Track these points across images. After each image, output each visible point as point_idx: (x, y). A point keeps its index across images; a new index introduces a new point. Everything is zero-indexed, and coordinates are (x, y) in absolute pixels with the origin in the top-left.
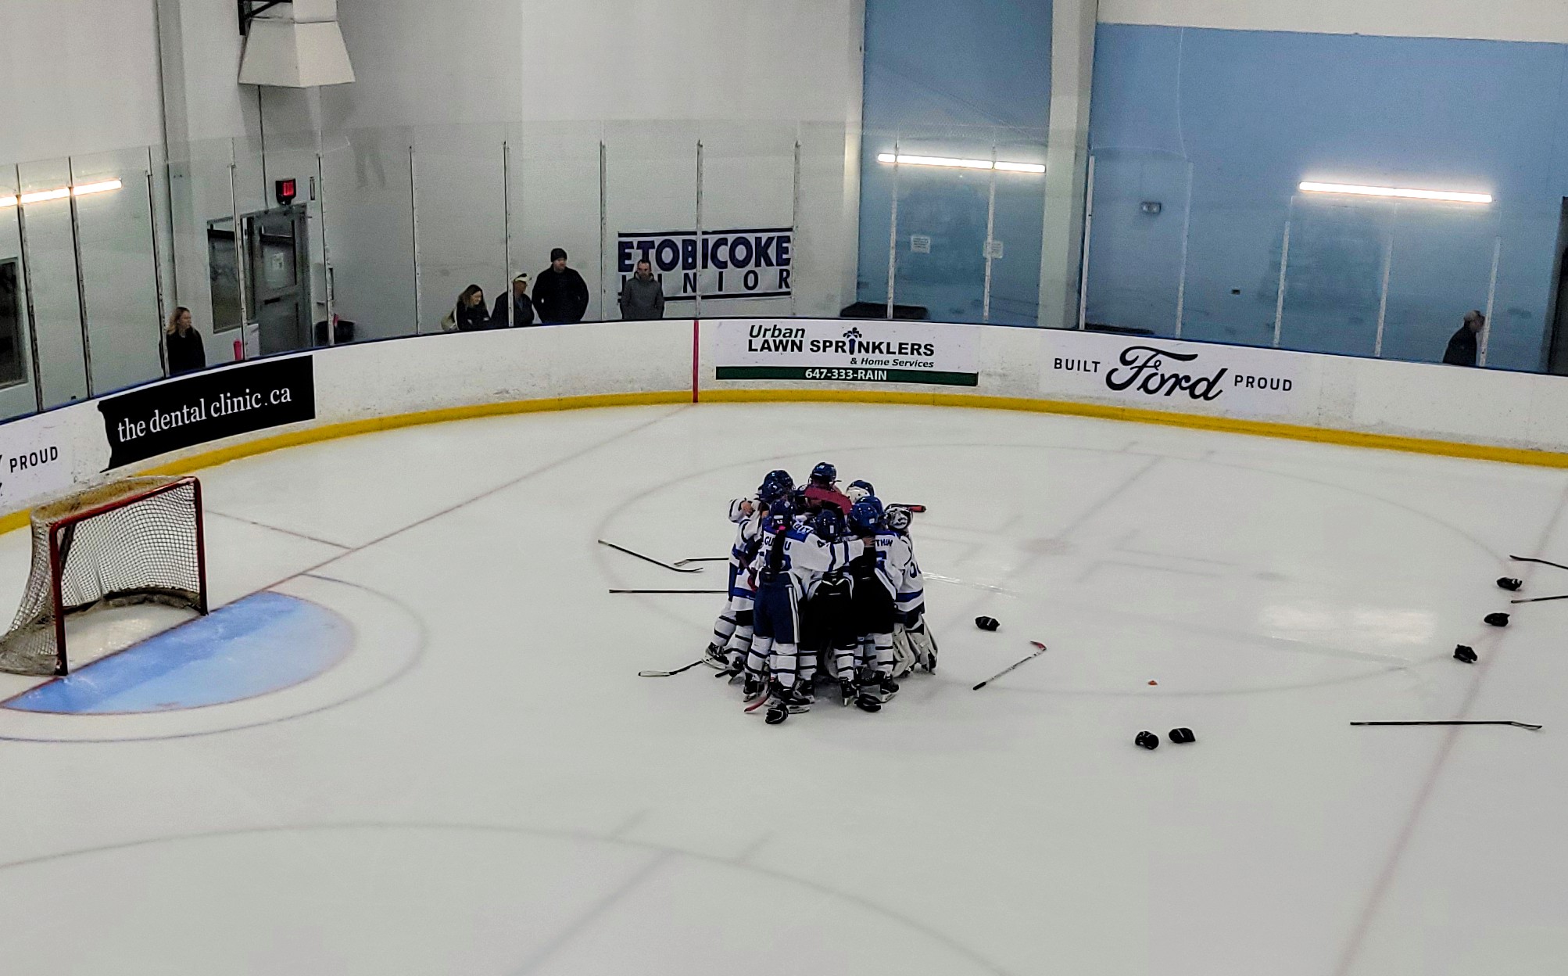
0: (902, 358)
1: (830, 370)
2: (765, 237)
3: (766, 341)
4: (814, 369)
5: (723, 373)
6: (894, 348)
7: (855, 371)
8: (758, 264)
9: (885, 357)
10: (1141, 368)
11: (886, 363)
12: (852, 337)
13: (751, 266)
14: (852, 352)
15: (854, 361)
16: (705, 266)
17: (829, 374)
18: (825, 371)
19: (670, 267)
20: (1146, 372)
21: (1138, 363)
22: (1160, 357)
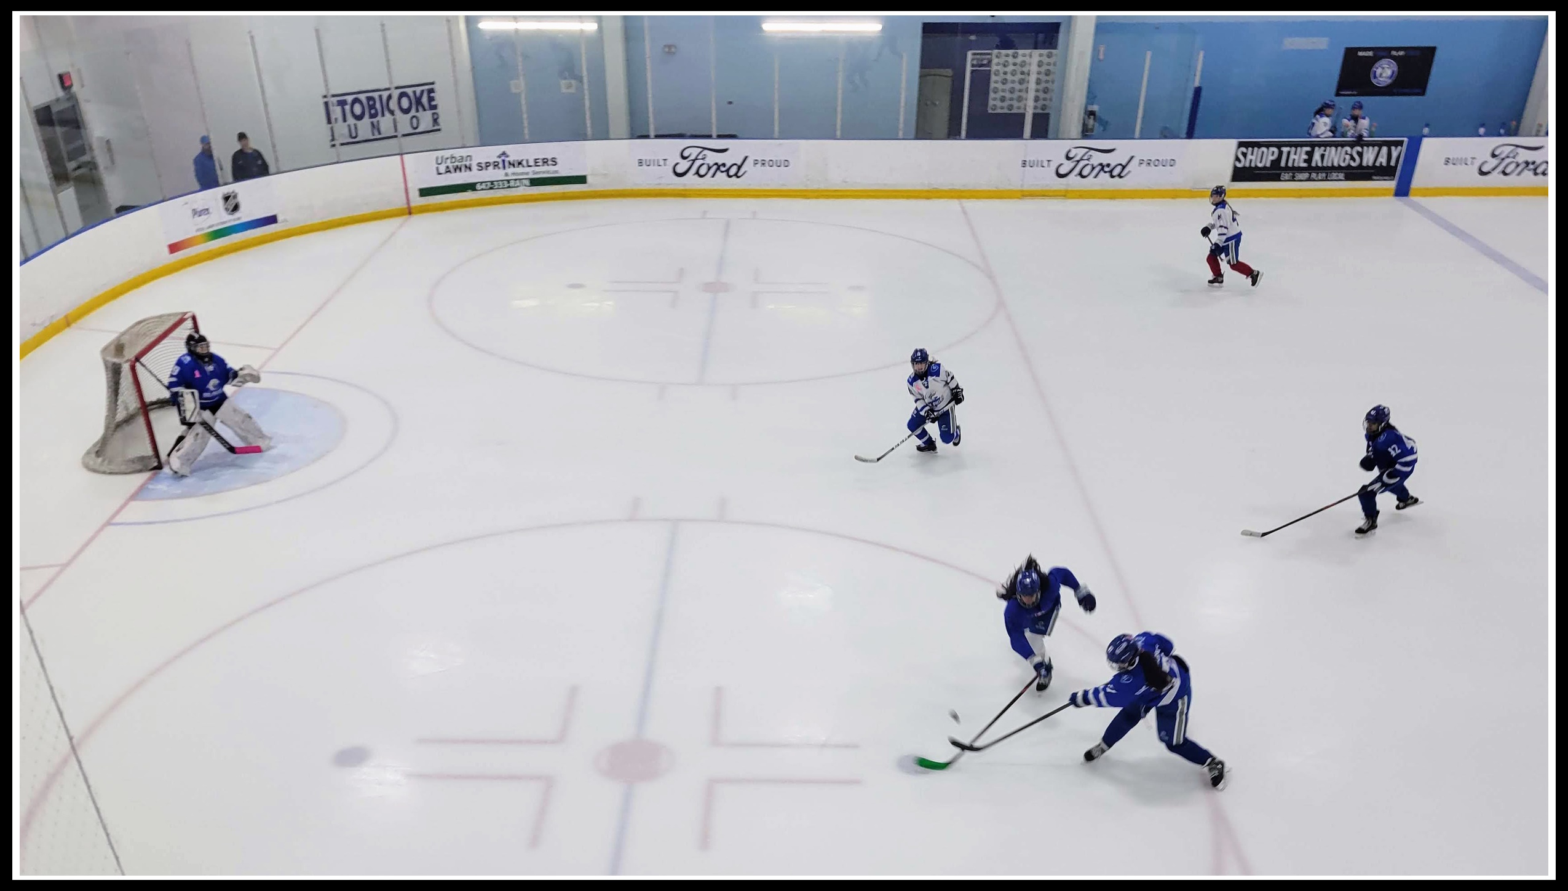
0: (537, 169)
1: (492, 183)
2: (418, 90)
3: (448, 167)
4: (482, 183)
5: (425, 192)
6: (532, 163)
7: (508, 181)
8: (417, 111)
9: (527, 170)
10: (694, 161)
11: (527, 173)
12: (503, 158)
13: (413, 112)
14: (504, 168)
15: (507, 175)
16: (383, 115)
17: (492, 185)
18: (489, 183)
19: (359, 118)
20: (698, 163)
21: (692, 157)
22: (706, 152)
